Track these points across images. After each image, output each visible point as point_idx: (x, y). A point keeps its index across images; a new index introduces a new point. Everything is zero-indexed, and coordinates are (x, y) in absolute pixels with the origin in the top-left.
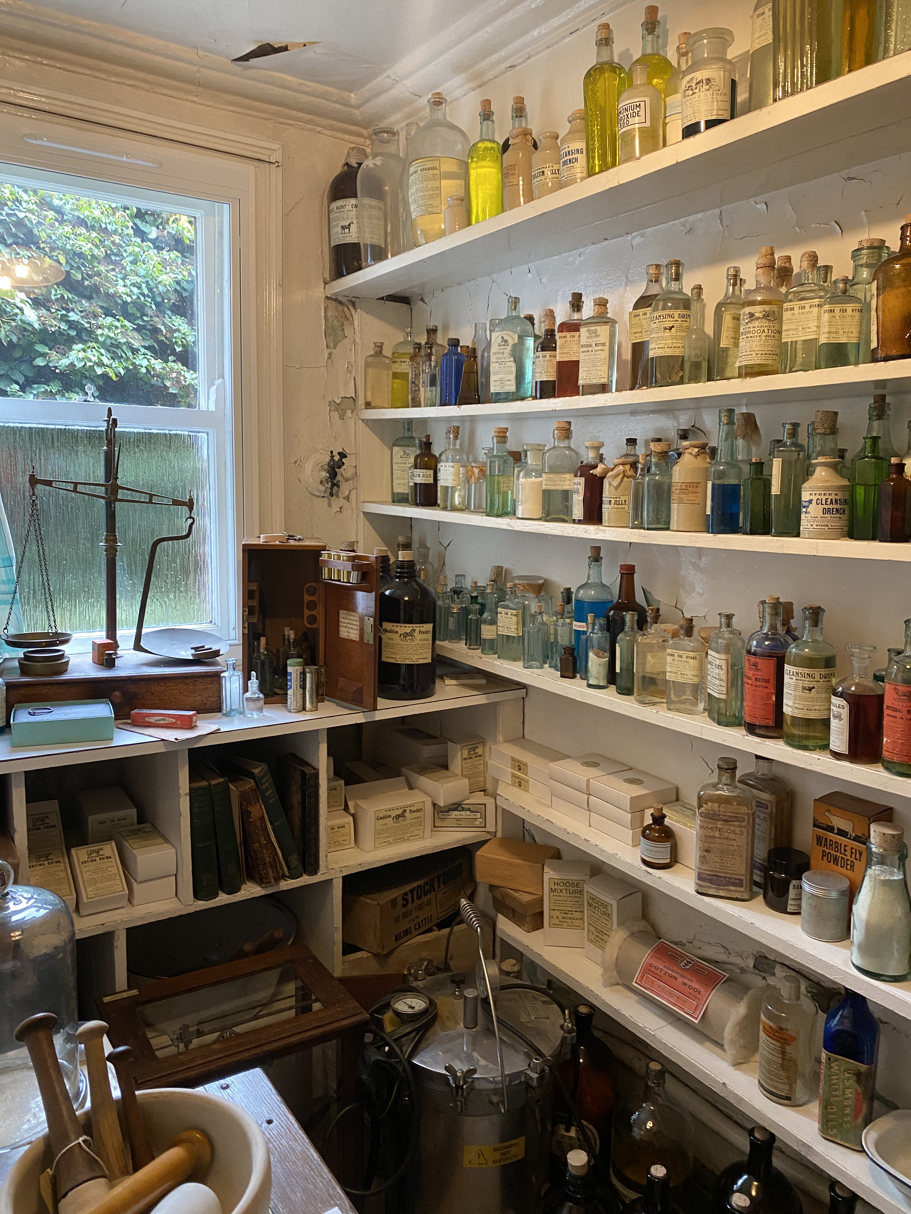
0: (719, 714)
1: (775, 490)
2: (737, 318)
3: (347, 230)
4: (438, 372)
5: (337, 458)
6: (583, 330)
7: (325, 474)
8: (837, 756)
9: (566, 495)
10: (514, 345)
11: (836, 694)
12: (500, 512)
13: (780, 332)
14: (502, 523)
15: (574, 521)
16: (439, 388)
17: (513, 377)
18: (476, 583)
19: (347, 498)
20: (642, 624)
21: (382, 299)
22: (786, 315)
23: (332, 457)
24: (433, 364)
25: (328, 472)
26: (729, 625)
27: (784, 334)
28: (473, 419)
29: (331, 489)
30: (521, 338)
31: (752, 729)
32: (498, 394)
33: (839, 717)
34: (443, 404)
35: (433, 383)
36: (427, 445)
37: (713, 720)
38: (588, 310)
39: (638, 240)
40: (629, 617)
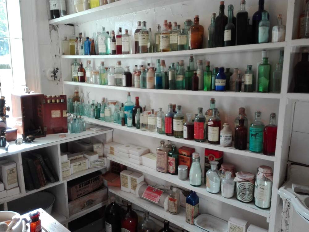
0: (160, 131)
1: (170, 79)
2: (159, 37)
3: (55, 6)
4: (83, 45)
5: (56, 70)
6: (122, 38)
7: (53, 74)
8: (185, 139)
9: (121, 80)
10: (105, 40)
11: (184, 125)
12: (104, 83)
13: (169, 41)
14: (104, 87)
15: (123, 86)
16: (84, 50)
17: (105, 49)
18: (98, 102)
19: (59, 81)
20: (141, 111)
21: (66, 25)
22: (170, 37)
23: (54, 69)
24: (82, 43)
25: (53, 73)
26: (161, 111)
27: (170, 41)
28: (94, 59)
29: (55, 78)
30: (106, 38)
31: (167, 134)
32: (101, 53)
33: (185, 130)
34: (86, 54)
35: (82, 48)
36: (82, 65)
37: (158, 133)
38: (123, 32)
39: (135, 15)
40: (138, 110)
